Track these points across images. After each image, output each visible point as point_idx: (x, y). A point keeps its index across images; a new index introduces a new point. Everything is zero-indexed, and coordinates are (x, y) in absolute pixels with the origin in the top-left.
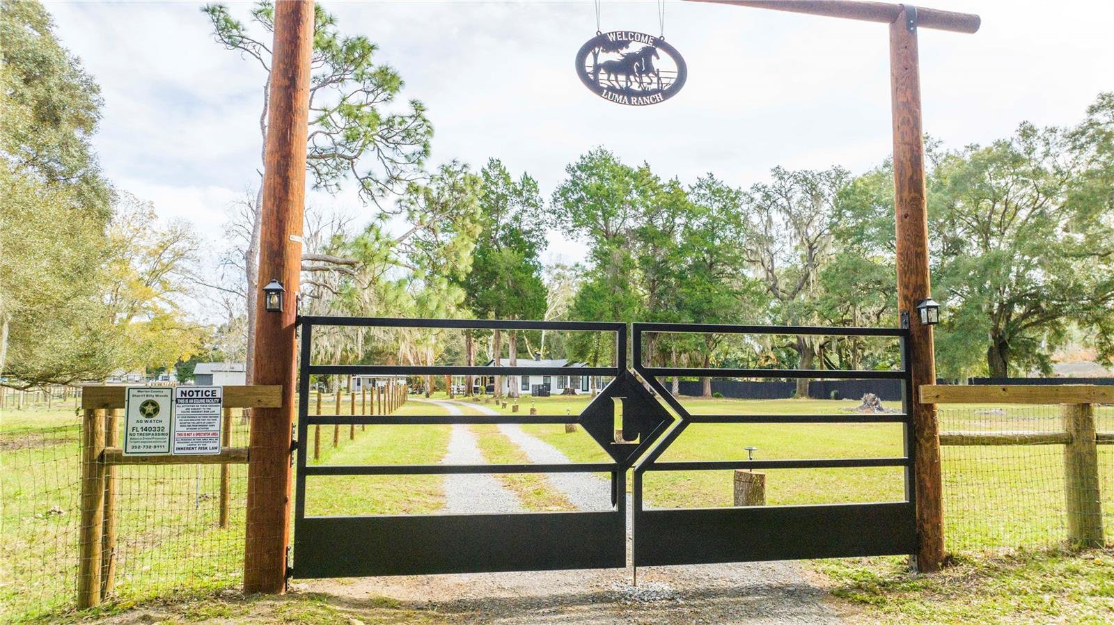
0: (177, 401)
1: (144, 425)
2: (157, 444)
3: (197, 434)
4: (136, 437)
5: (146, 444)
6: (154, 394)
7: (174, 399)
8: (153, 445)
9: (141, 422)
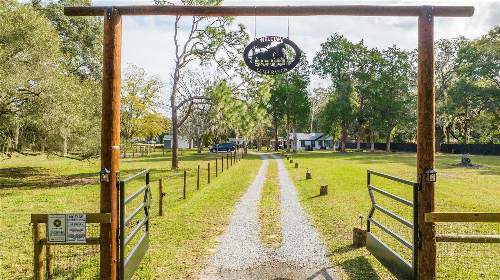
0: (68, 221)
1: (56, 230)
2: (61, 238)
3: (76, 234)
4: (53, 235)
5: (57, 238)
6: (59, 217)
7: (67, 219)
8: (59, 238)
9: (54, 229)
